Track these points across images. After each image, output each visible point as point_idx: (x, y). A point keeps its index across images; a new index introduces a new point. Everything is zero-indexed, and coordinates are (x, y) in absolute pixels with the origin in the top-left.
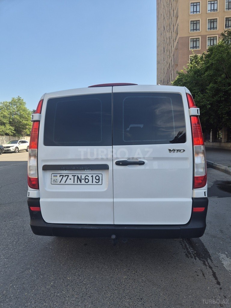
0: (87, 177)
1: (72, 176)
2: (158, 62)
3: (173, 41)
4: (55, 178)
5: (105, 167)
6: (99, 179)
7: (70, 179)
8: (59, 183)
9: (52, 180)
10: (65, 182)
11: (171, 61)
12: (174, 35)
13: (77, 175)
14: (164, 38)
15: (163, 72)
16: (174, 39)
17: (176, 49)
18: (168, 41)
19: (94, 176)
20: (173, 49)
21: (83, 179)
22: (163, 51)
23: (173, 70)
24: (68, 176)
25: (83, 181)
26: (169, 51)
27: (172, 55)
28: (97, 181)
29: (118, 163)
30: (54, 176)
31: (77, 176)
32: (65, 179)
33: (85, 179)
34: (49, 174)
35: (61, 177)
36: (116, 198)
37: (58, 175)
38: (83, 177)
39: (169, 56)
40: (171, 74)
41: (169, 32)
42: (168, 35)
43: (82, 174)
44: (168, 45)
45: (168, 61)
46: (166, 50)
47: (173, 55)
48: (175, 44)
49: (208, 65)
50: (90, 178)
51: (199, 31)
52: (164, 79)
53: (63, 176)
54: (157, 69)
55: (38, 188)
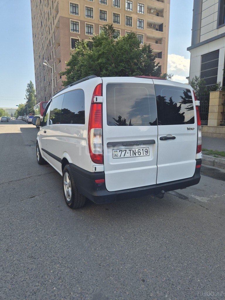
0: (139, 151)
1: (129, 150)
2: (34, 36)
3: (53, 18)
4: (116, 153)
5: (152, 142)
6: (147, 152)
7: (128, 153)
8: (119, 157)
9: (114, 155)
10: (124, 156)
11: (51, 39)
12: (54, 12)
13: (132, 149)
14: (41, 11)
15: (41, 47)
16: (54, 17)
17: (57, 27)
18: (46, 16)
19: (144, 150)
20: (54, 27)
21: (137, 152)
22: (40, 25)
23: (55, 48)
24: (126, 151)
25: (137, 154)
26: (48, 26)
27: (52, 32)
28: (146, 153)
29: (161, 139)
30: (115, 151)
31: (132, 151)
32: (123, 153)
33: (138, 152)
34: (110, 150)
35: (121, 152)
36: (159, 164)
37: (118, 151)
38: (137, 151)
39: (48, 33)
40: (52, 52)
41: (47, 6)
42: (46, 9)
43: (136, 148)
44: (46, 20)
45: (47, 37)
46: (45, 25)
47: (54, 33)
48: (56, 21)
49: (100, 53)
50: (141, 151)
51: (77, 16)
52: (43, 55)
53: (122, 151)
54: (33, 42)
55: (103, 163)
